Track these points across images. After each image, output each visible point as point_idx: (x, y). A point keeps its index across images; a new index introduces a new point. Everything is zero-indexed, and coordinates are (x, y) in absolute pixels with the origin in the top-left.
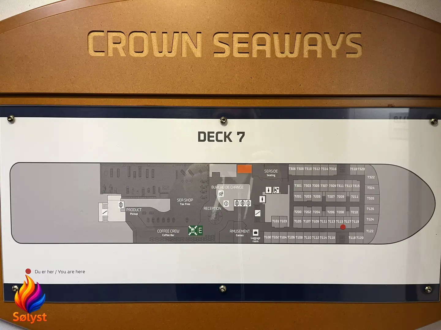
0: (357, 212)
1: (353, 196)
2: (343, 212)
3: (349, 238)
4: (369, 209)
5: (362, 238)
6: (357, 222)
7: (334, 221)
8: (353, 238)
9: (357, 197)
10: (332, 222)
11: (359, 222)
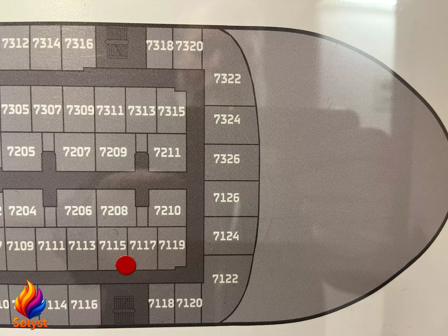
0: (178, 211)
1: (162, 151)
2: (123, 211)
3: (149, 304)
4: (221, 198)
5: (197, 303)
6: (178, 246)
7: (93, 242)
8: (165, 306)
9: (174, 153)
10: (86, 249)
11: (184, 245)
